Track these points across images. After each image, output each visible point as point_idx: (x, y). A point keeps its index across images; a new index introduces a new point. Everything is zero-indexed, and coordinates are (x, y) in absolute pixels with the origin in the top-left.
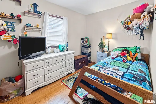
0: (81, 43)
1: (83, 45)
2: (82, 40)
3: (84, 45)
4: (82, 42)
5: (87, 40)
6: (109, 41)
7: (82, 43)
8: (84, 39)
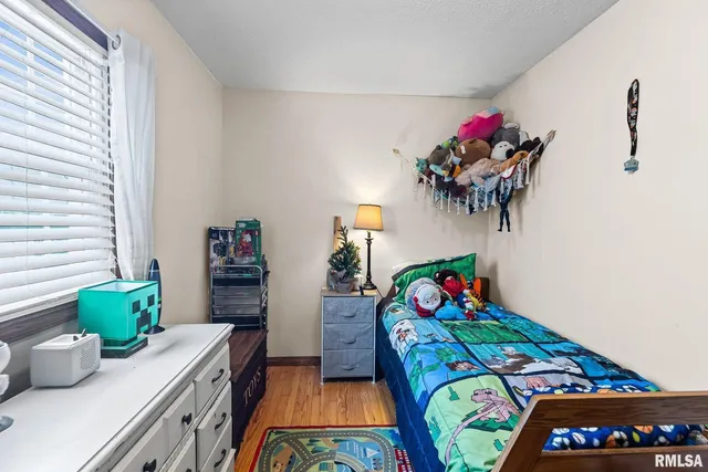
0: (208, 260)
1: (220, 274)
2: (213, 243)
3: (227, 270)
4: (213, 255)
5: (248, 238)
6: (369, 241)
7: (218, 261)
8: (225, 234)
